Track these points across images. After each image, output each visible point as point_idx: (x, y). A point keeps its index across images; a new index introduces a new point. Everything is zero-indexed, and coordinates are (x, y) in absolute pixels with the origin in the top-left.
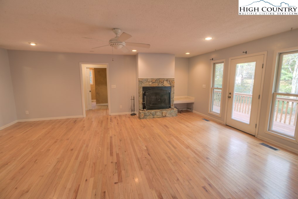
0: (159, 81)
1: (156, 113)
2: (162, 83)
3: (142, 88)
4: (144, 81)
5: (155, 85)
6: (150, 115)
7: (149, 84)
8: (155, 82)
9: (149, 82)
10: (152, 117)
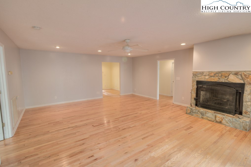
0: (220, 75)
1: (206, 113)
2: (226, 77)
3: (196, 81)
4: (198, 74)
5: (214, 79)
6: (197, 113)
7: (205, 78)
8: (214, 76)
9: (205, 76)
10: (201, 116)
